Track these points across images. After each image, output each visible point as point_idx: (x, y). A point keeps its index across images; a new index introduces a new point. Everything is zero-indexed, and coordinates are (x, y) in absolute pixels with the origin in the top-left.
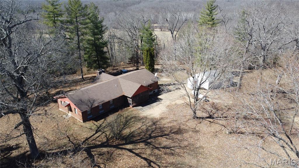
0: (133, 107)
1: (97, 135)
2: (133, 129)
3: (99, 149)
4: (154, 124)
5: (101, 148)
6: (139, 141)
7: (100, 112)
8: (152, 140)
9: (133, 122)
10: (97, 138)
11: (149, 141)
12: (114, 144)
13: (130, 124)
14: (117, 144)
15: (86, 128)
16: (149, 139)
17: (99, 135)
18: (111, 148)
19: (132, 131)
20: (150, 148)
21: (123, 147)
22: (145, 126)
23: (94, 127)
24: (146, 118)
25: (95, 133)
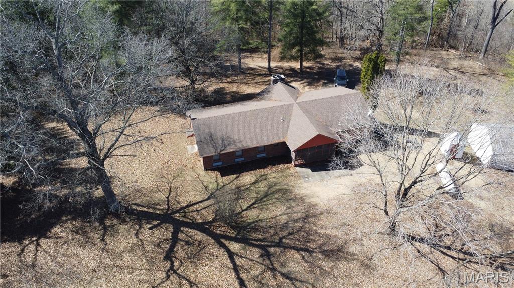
0: (296, 166)
1: (206, 204)
2: (265, 215)
3: (192, 232)
4: (305, 219)
5: (196, 232)
6: (256, 243)
7: (237, 160)
8: (278, 250)
9: (274, 201)
10: (203, 209)
11: (272, 250)
12: (218, 232)
13: (266, 203)
14: (222, 233)
15: (202, 183)
16: (274, 246)
17: (209, 204)
18: (208, 237)
19: (261, 217)
20: (262, 264)
21: (227, 243)
22: (285, 217)
23: (213, 186)
24: (302, 199)
25: (206, 197)
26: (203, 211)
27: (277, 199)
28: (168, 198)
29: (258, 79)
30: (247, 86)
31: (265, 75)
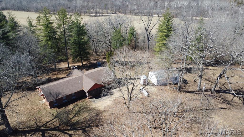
0: (89, 98)
1: (54, 120)
2: (80, 118)
3: (50, 132)
4: (97, 115)
5: (52, 131)
6: (79, 128)
7: (64, 101)
8: (89, 129)
9: (83, 112)
10: (54, 122)
11: (87, 129)
12: (62, 129)
13: (80, 114)
14: (64, 129)
15: (50, 113)
16: (87, 128)
17: (56, 120)
18: (59, 132)
19: (79, 119)
20: (84, 135)
21: (67, 132)
22: (89, 117)
23: (55, 114)
24: (94, 109)
25: (54, 118)
26: (54, 123)
27: (84, 111)
28: (36, 122)
29: (65, 72)
30: (61, 75)
31: (68, 70)
